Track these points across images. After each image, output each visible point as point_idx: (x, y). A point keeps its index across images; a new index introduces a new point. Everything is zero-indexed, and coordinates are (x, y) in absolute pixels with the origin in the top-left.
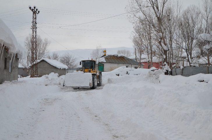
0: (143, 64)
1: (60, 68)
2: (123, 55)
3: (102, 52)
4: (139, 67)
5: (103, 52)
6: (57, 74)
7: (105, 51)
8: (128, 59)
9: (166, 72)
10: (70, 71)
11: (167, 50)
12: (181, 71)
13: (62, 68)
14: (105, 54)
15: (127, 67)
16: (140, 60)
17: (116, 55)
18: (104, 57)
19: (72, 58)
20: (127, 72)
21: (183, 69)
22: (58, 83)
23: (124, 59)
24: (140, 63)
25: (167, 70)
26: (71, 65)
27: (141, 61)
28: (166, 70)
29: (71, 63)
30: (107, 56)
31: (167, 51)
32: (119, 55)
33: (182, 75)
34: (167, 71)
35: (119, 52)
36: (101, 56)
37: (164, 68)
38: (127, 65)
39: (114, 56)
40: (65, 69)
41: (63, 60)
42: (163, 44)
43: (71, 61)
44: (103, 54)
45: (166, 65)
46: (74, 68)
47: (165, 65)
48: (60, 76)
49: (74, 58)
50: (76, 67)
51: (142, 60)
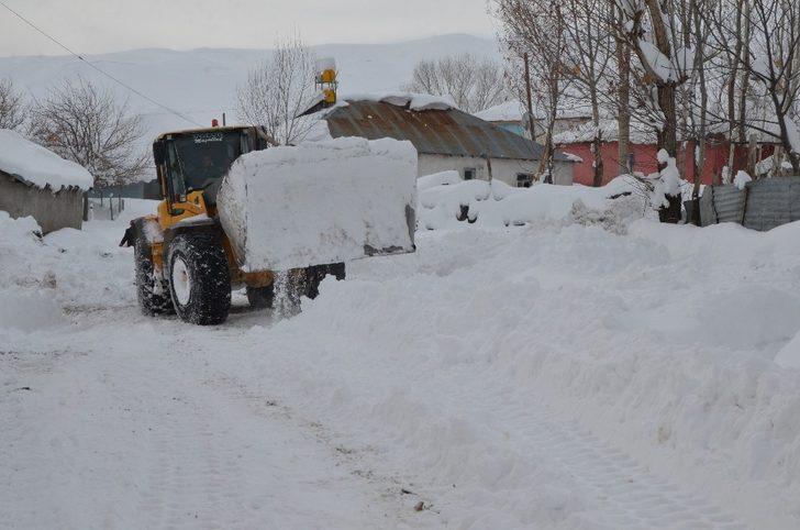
0: (571, 156)
1: (43, 186)
2: (445, 97)
3: (311, 76)
4: (542, 178)
5: (321, 80)
6: (30, 223)
7: (329, 77)
8: (478, 127)
9: (667, 204)
10: (98, 201)
11: (675, 79)
12: (737, 199)
13: (56, 187)
14: (332, 94)
15: (468, 175)
16: (551, 127)
17: (401, 99)
18: (324, 111)
19: (112, 119)
20: (465, 210)
21: (748, 189)
22: (40, 273)
23: (451, 122)
24: (551, 150)
25: (674, 194)
26: (107, 165)
27: (557, 138)
28: (667, 196)
29: (109, 147)
30: (341, 103)
31: (674, 84)
32: (421, 101)
33: (743, 223)
34: (675, 200)
35: (425, 75)
36: (303, 109)
37: (657, 185)
38: (470, 163)
39: (384, 104)
40: (74, 190)
41: (53, 126)
42: (648, 47)
43: (104, 139)
44: (314, 93)
45: (665, 165)
46: (128, 182)
47: (661, 167)
48: (44, 234)
49: (126, 117)
50: (139, 178)
51: (563, 129)
